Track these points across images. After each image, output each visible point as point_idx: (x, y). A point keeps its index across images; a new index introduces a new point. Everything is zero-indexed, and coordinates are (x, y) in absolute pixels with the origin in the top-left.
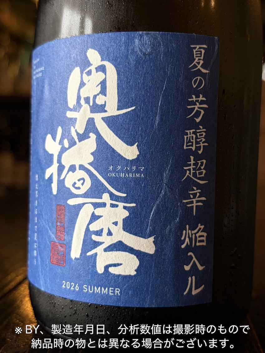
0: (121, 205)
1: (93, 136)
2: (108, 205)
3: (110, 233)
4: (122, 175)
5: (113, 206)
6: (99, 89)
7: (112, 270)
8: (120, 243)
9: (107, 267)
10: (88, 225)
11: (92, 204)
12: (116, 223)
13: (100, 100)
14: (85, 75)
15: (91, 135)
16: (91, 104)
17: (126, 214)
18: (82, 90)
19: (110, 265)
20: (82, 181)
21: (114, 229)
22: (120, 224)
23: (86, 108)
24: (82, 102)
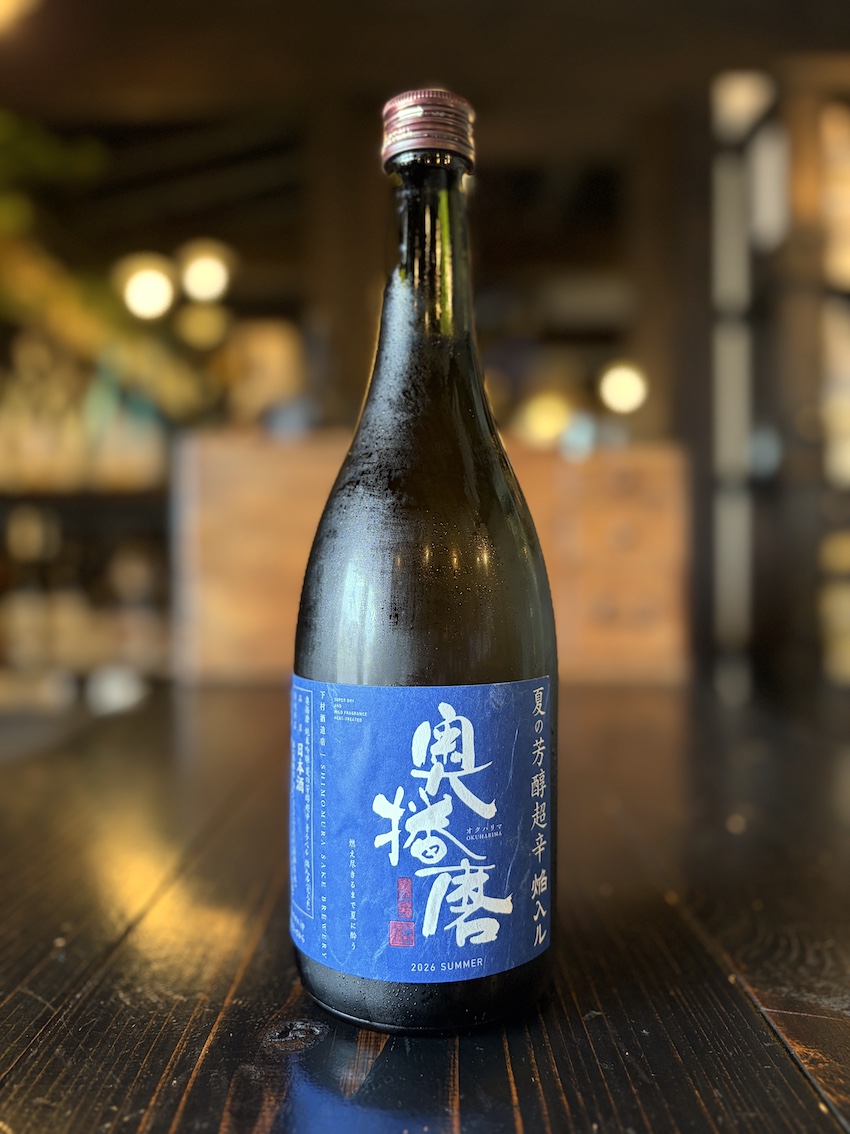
0: (481, 869)
1: (448, 798)
2: (468, 871)
3: (470, 902)
4: (482, 836)
5: (472, 871)
6: (454, 745)
7: (474, 940)
8: (482, 909)
9: (468, 939)
10: (445, 896)
11: (449, 873)
12: (476, 890)
13: (455, 758)
14: (436, 731)
15: (446, 796)
16: (445, 762)
17: (486, 877)
18: (432, 747)
19: (472, 936)
20: (435, 849)
21: (474, 896)
22: (481, 889)
23: (438, 766)
24: (434, 760)
